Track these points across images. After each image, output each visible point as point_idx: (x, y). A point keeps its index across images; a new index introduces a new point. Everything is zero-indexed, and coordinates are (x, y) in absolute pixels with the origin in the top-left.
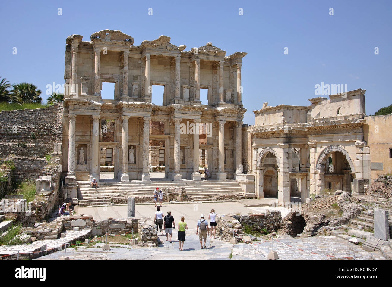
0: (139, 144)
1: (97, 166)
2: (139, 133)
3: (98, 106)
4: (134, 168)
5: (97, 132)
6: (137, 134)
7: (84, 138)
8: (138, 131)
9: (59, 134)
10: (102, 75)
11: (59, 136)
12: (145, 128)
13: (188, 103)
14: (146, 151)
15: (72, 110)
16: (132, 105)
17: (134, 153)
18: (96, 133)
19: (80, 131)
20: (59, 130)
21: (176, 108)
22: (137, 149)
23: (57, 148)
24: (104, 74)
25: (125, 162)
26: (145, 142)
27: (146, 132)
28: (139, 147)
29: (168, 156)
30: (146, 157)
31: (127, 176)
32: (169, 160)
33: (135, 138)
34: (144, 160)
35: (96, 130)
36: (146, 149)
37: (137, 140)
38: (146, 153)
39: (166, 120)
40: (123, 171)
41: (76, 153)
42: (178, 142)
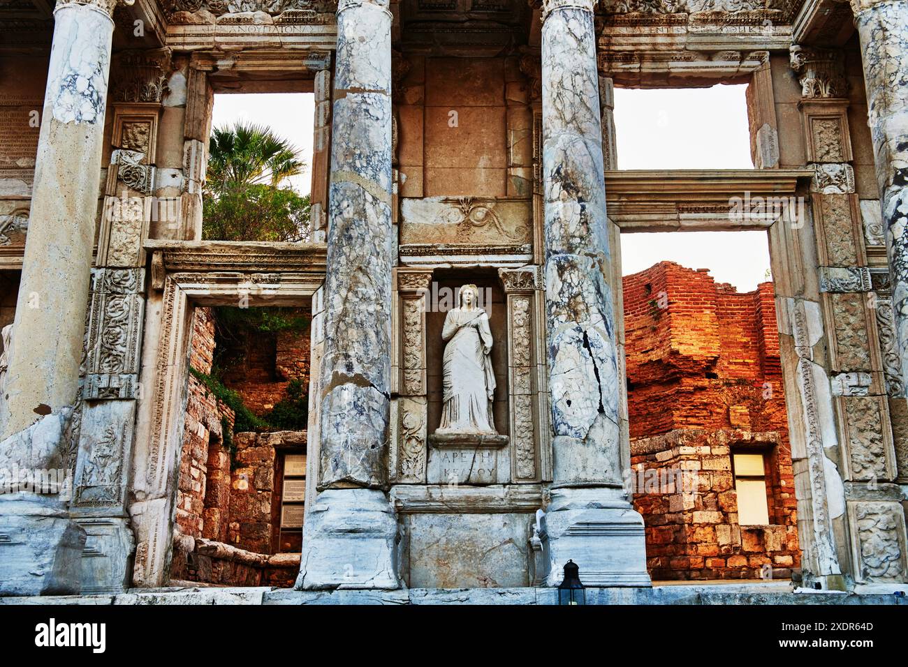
0: (531, 262)
1: (44, 410)
2: (520, 172)
6: (507, 176)
8: (516, 158)
14: (575, 257)
17: (489, 342)
18: (67, 98)
22: (518, 307)
25: (349, 367)
26: (562, 171)
27: (561, 83)
28: (527, 287)
29: (820, 360)
30: (576, 313)
31: (367, 526)
32: (829, 397)
33: (487, 215)
34: (562, 345)
35: (67, 72)
36: (573, 237)
37: (513, 229)
38: (573, 277)
39: (760, 59)
40: (331, 466)
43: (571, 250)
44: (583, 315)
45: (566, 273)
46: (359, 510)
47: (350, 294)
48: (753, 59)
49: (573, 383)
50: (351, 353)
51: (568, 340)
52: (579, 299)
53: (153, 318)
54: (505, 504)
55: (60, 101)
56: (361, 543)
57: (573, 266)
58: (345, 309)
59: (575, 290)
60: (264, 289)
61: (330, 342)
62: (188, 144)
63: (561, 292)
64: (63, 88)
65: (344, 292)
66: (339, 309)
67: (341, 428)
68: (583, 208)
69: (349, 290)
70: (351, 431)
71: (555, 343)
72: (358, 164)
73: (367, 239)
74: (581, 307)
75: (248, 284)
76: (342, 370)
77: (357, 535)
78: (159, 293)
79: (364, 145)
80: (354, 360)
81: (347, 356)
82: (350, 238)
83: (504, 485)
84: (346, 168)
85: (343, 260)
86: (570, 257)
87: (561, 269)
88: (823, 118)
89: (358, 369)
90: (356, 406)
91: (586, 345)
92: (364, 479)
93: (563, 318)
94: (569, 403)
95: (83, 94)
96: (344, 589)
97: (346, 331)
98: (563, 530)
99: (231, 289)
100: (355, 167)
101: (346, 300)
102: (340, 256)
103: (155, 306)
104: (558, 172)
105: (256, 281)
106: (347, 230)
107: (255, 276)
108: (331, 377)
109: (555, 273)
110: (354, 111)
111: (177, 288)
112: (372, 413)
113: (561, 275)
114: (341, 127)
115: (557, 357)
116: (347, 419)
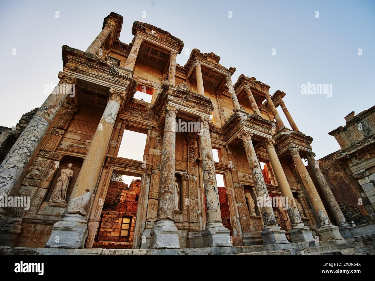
0: (187, 174)
1: (88, 191)
2: (185, 156)
3: (125, 78)
4: (178, 221)
5: (113, 116)
6: (183, 157)
7: (82, 146)
8: (185, 153)
10: (138, 79)
18: (109, 117)
19: (79, 132)
21: (242, 118)
22: (184, 183)
25: (168, 189)
26: (208, 155)
27: (206, 139)
28: (186, 179)
29: (235, 200)
30: (212, 183)
31: (173, 230)
32: (237, 207)
33: (179, 163)
34: (210, 190)
35: (110, 112)
36: (211, 168)
37: (184, 167)
39: (222, 146)
41: (52, 172)
42: (257, 165)
43: (210, 170)
44: (214, 184)
45: (210, 175)
46: (171, 226)
47: (169, 172)
48: (221, 146)
49: (213, 198)
50: (169, 186)
51: (211, 189)
52: (213, 180)
53: (104, 173)
54: (182, 228)
55: (107, 118)
56: (172, 235)
57: (211, 174)
58: (168, 175)
59: (212, 178)
60: (132, 171)
61: (163, 183)
62: (119, 137)
63: (209, 178)
64: (108, 115)
65: (167, 172)
67: (166, 204)
68: (212, 163)
69: (169, 171)
70: (169, 205)
71: (208, 189)
72: (171, 145)
73: (173, 161)
74: (213, 182)
75: (128, 169)
77: (171, 233)
78: (107, 168)
79: (172, 142)
80: (170, 188)
81: (168, 186)
82: (169, 160)
83: (182, 223)
84: (168, 146)
85: (167, 164)
86: (210, 171)
87: (209, 174)
88: (231, 157)
89: (170, 190)
90: (170, 199)
91: (215, 190)
92: (171, 218)
93: (210, 184)
94: (212, 202)
95: (112, 118)
96: (168, 248)
97: (168, 180)
98: (215, 232)
99: (124, 170)
100: (170, 146)
101: (168, 173)
102: (167, 163)
103: (105, 171)
104: (207, 155)
105: (131, 169)
106: (169, 158)
107: (131, 168)
108: (163, 191)
109: (207, 174)
110: (170, 135)
111: (111, 167)
112: (173, 201)
113: (209, 175)
114: (167, 138)
115: (209, 192)
116: (168, 202)
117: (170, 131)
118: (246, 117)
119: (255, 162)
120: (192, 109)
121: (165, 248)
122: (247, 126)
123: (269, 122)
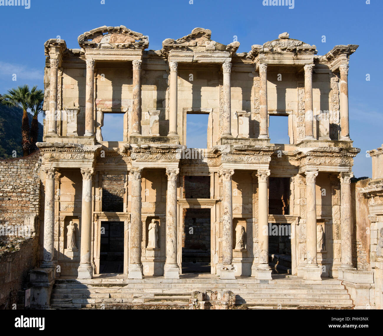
0: (165, 216)
2: (164, 197)
3: (89, 152)
4: (156, 256)
5: (89, 195)
6: (161, 197)
8: (163, 193)
9: (33, 200)
10: (103, 102)
11: (34, 203)
12: (169, 187)
13: (246, 142)
15: (50, 161)
16: (146, 149)
19: (68, 194)
20: (33, 194)
21: (223, 152)
22: (163, 224)
23: (28, 222)
24: (106, 100)
25: (135, 245)
29: (217, 235)
31: (138, 270)
32: (218, 242)
35: (87, 193)
37: (162, 208)
38: (171, 230)
40: (132, 260)
41: (62, 230)
42: (227, 212)
43: (171, 226)
46: (137, 268)
49: (170, 248)
51: (170, 241)
54: (159, 261)
61: (132, 241)
63: (169, 233)
64: (86, 196)
65: (134, 233)
66: (133, 235)
67: (134, 255)
68: (173, 218)
70: (136, 255)
74: (172, 235)
76: (134, 246)
78: (96, 221)
81: (135, 243)
83: (159, 257)
90: (136, 251)
92: (138, 263)
93: (169, 237)
94: (169, 251)
97: (134, 239)
98: (168, 270)
101: (134, 234)
103: (95, 223)
106: (134, 222)
108: (132, 246)
109: (168, 229)
110: (135, 200)
111: (99, 220)
115: (168, 243)
116: (135, 253)
117: (135, 196)
118: (228, 150)
119: (226, 208)
120: (157, 163)
121: (133, 279)
122: (229, 162)
123: (264, 148)
